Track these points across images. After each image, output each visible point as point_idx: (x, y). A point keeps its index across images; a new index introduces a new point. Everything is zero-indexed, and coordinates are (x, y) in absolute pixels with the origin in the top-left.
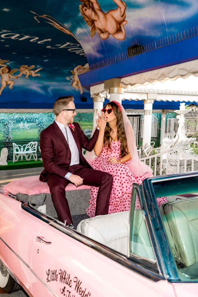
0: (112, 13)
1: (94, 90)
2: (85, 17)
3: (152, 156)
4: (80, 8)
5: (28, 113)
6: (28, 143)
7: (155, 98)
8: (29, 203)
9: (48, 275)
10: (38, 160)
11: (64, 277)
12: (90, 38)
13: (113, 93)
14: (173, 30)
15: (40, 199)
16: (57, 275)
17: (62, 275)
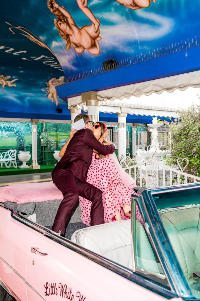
0: (86, 28)
1: (71, 102)
2: (60, 31)
3: (132, 167)
4: (54, 22)
5: (6, 122)
6: (7, 151)
7: (128, 112)
8: (18, 212)
9: (47, 288)
10: (18, 168)
11: (64, 291)
12: (66, 52)
13: (90, 105)
14: (146, 48)
15: (30, 208)
16: (57, 289)
17: (62, 289)
